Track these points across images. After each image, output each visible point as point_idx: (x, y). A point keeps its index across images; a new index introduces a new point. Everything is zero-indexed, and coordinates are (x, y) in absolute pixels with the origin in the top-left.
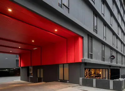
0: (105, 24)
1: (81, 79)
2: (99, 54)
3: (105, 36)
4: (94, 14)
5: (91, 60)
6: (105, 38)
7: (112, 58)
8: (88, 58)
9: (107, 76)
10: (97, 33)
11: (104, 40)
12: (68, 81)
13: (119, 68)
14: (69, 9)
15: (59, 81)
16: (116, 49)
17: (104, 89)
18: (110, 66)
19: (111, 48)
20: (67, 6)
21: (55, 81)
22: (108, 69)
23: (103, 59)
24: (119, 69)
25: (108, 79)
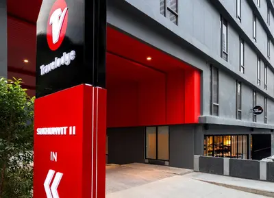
0: (244, 39)
1: (197, 157)
2: (230, 104)
3: (242, 64)
4: (221, 20)
5: (216, 117)
6: (242, 69)
7: (257, 110)
8: (211, 114)
9: (245, 151)
10: (227, 61)
11: (241, 74)
12: (167, 163)
13: (270, 133)
14: (177, 16)
15: (147, 161)
16: (264, 91)
17: (249, 180)
18: (252, 129)
19: (255, 90)
20: (174, 10)
21: (138, 162)
22: (248, 135)
23: (239, 115)
24: (270, 135)
25: (248, 158)
